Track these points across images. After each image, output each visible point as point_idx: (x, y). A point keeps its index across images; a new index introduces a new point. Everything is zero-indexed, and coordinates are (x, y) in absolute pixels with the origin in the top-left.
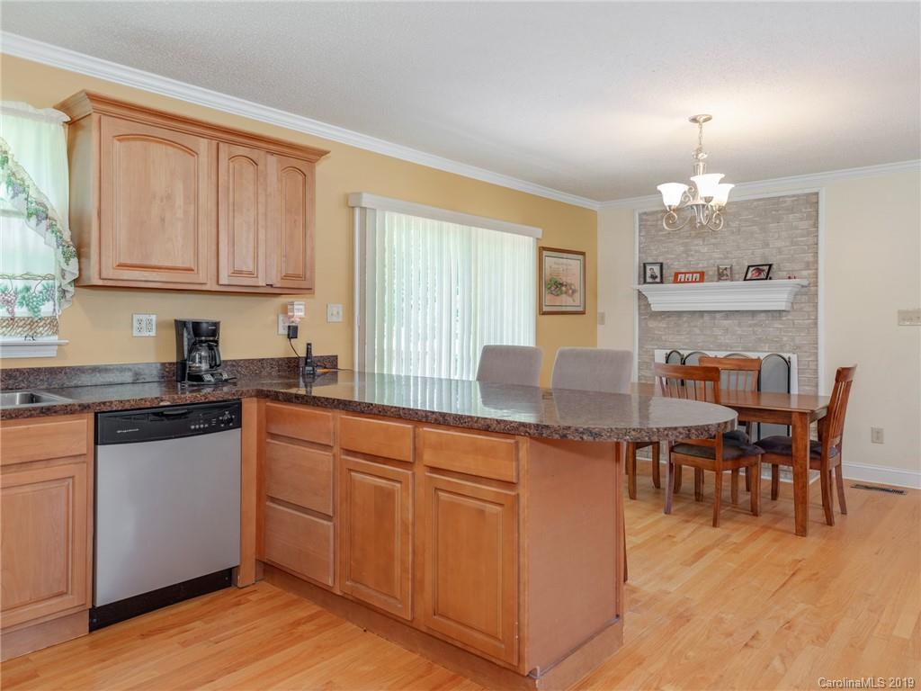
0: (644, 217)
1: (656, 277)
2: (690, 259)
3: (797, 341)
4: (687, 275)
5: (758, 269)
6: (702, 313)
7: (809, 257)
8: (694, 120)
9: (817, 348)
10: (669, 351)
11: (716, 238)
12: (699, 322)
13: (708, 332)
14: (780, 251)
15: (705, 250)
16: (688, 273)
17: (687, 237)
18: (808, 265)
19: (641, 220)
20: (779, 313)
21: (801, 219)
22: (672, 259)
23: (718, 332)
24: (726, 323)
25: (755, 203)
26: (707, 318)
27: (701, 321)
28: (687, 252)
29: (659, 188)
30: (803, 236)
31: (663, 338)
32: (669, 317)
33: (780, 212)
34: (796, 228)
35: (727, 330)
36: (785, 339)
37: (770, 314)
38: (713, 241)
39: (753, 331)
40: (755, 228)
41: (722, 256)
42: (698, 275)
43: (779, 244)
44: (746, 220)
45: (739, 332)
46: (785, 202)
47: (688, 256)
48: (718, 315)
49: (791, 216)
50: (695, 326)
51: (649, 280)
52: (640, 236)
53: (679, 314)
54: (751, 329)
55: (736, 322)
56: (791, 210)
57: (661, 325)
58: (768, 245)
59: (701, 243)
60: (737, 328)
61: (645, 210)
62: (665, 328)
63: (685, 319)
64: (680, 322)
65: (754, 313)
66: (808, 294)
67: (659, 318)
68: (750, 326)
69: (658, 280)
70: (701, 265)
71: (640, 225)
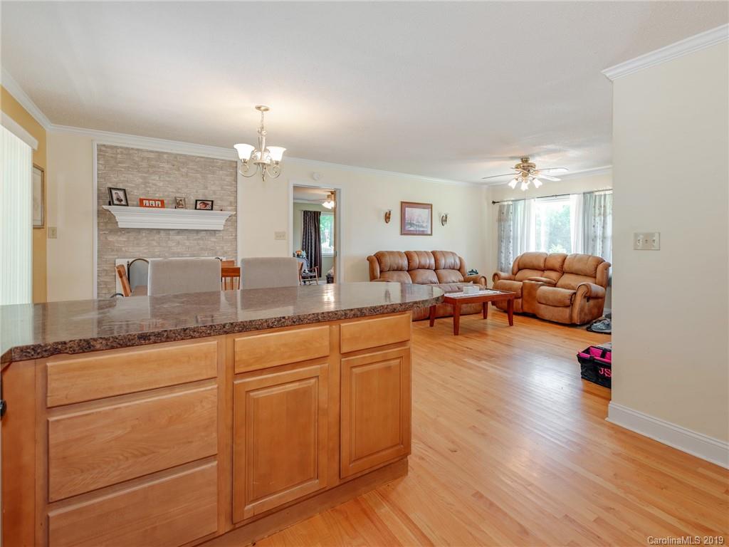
0: (103, 148)
1: (122, 200)
2: (148, 189)
3: (225, 248)
4: (151, 202)
5: (204, 202)
6: (158, 231)
7: (232, 199)
8: (259, 108)
9: (237, 253)
10: (131, 260)
11: (169, 177)
12: (156, 237)
13: (164, 245)
14: (214, 193)
15: (161, 184)
16: (151, 200)
17: (146, 173)
18: (231, 204)
19: (99, 151)
20: (213, 232)
21: (227, 175)
22: (132, 187)
23: (171, 244)
24: (178, 238)
25: (198, 159)
26: (162, 234)
27: (158, 236)
28: (146, 183)
29: (236, 146)
30: (227, 186)
31: (123, 249)
32: (128, 232)
33: (215, 168)
34: (224, 180)
35: (178, 243)
36: (218, 248)
37: (208, 232)
38: (168, 179)
39: (198, 243)
40: (198, 175)
41: (174, 190)
42: (160, 202)
43: (214, 188)
44: (192, 169)
45: (188, 244)
46: (217, 162)
47: (147, 187)
48: (171, 232)
49: (221, 172)
50: (154, 240)
51: (116, 202)
52: (98, 163)
53: (139, 230)
54: (196, 242)
55: (186, 237)
56: (221, 169)
57: (121, 239)
58: (206, 188)
59: (157, 179)
60: (186, 241)
61: (105, 143)
62: (125, 241)
63: (144, 234)
64: (140, 237)
65: (198, 231)
66: (233, 221)
67: (119, 233)
68: (195, 240)
69: (123, 203)
70: (157, 195)
71: (98, 155)
